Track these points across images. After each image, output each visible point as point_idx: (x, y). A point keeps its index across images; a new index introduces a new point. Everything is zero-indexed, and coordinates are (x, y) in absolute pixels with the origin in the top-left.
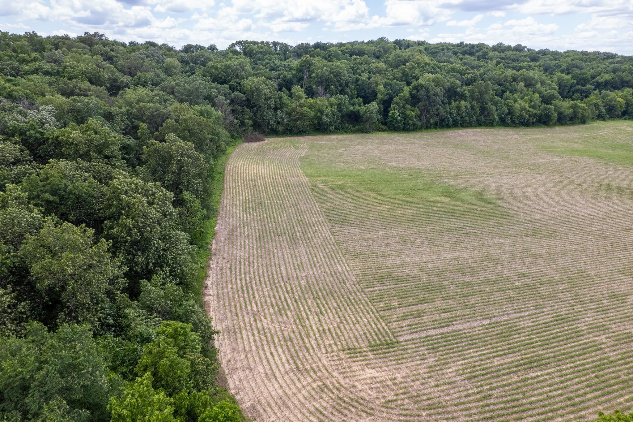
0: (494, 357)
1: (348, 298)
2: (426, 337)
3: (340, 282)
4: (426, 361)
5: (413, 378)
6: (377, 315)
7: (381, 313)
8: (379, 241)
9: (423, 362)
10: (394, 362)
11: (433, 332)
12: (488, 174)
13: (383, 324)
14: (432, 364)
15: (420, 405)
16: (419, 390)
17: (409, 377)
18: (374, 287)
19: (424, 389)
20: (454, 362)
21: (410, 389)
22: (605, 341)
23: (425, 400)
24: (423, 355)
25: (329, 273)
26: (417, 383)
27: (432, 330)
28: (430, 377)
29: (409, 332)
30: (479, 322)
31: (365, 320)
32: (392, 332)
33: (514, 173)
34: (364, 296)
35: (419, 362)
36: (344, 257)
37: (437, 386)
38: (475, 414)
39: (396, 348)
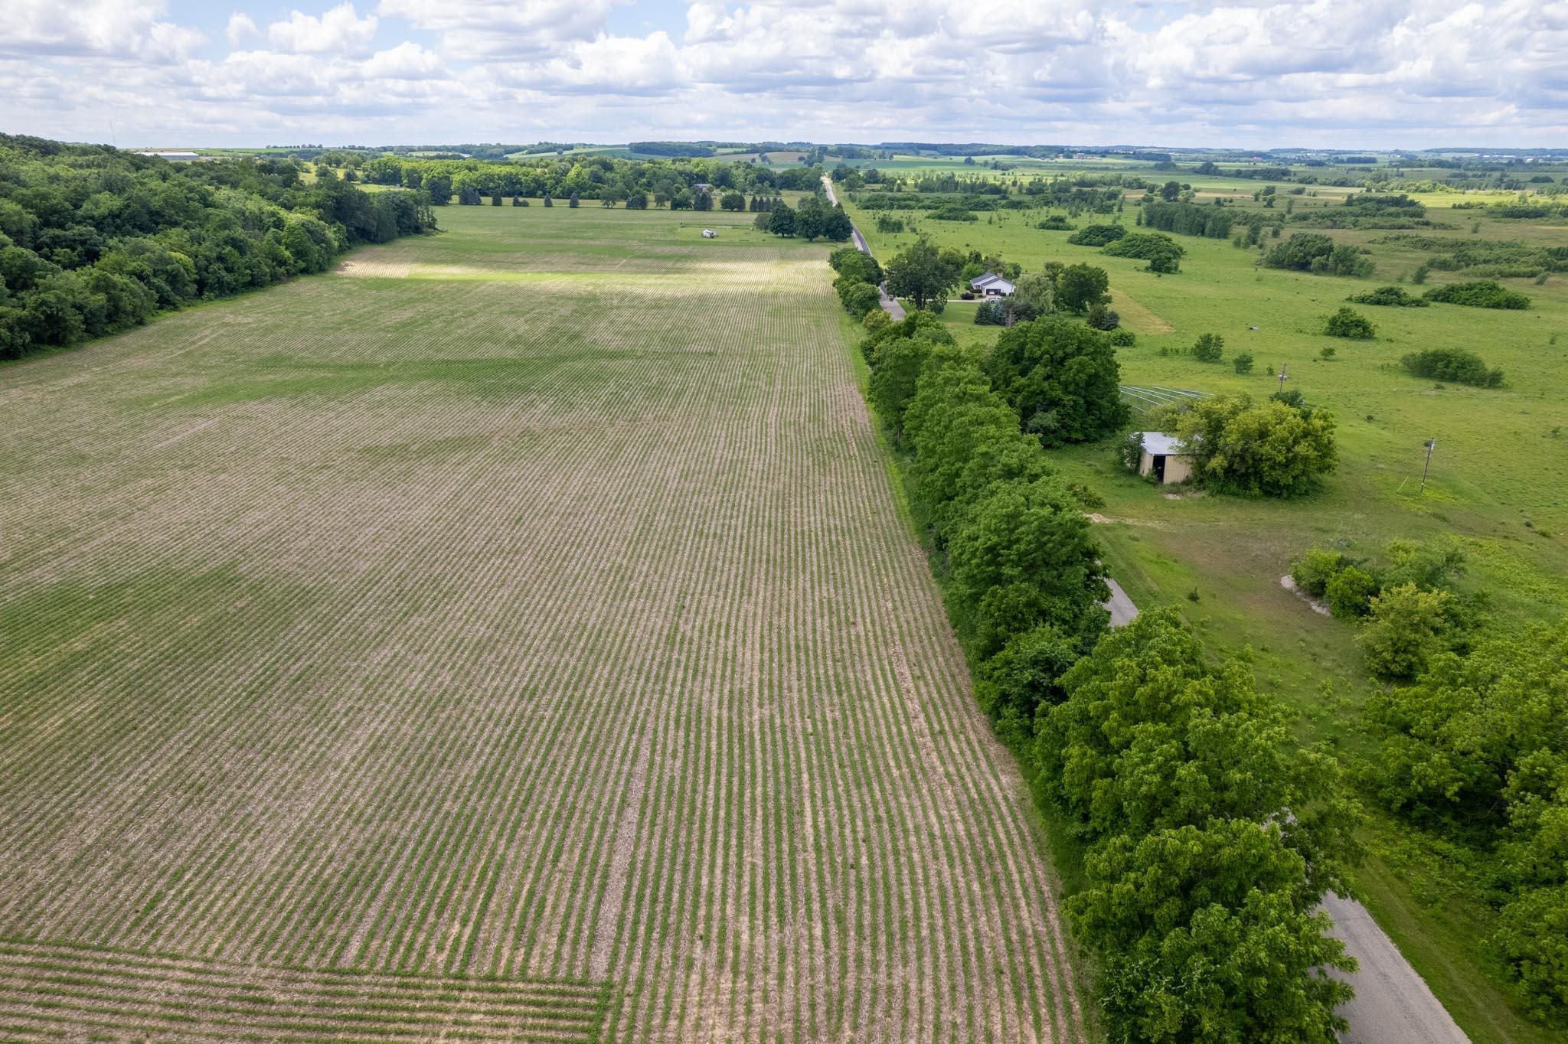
0: (740, 855)
1: (346, 1018)
2: (621, 927)
3: (248, 1013)
4: (699, 964)
5: (740, 1008)
6: (473, 984)
7: (471, 972)
8: (132, 837)
9: (697, 968)
10: (673, 1023)
11: (610, 910)
12: (103, 516)
13: (521, 985)
14: (713, 958)
15: (823, 1030)
16: (781, 1014)
17: (733, 1015)
18: (346, 943)
19: (781, 1004)
20: (723, 919)
21: (771, 1028)
22: (767, 712)
23: (813, 1016)
24: (675, 957)
25: (162, 1024)
26: (758, 1006)
27: (604, 909)
28: (750, 978)
29: (582, 949)
30: (624, 824)
31: (475, 1018)
32: (564, 982)
33: (160, 490)
34: (366, 979)
35: (695, 978)
36: (116, 949)
37: (781, 978)
38: (874, 955)
39: (627, 1001)
